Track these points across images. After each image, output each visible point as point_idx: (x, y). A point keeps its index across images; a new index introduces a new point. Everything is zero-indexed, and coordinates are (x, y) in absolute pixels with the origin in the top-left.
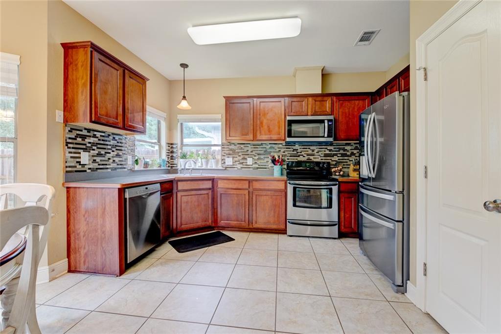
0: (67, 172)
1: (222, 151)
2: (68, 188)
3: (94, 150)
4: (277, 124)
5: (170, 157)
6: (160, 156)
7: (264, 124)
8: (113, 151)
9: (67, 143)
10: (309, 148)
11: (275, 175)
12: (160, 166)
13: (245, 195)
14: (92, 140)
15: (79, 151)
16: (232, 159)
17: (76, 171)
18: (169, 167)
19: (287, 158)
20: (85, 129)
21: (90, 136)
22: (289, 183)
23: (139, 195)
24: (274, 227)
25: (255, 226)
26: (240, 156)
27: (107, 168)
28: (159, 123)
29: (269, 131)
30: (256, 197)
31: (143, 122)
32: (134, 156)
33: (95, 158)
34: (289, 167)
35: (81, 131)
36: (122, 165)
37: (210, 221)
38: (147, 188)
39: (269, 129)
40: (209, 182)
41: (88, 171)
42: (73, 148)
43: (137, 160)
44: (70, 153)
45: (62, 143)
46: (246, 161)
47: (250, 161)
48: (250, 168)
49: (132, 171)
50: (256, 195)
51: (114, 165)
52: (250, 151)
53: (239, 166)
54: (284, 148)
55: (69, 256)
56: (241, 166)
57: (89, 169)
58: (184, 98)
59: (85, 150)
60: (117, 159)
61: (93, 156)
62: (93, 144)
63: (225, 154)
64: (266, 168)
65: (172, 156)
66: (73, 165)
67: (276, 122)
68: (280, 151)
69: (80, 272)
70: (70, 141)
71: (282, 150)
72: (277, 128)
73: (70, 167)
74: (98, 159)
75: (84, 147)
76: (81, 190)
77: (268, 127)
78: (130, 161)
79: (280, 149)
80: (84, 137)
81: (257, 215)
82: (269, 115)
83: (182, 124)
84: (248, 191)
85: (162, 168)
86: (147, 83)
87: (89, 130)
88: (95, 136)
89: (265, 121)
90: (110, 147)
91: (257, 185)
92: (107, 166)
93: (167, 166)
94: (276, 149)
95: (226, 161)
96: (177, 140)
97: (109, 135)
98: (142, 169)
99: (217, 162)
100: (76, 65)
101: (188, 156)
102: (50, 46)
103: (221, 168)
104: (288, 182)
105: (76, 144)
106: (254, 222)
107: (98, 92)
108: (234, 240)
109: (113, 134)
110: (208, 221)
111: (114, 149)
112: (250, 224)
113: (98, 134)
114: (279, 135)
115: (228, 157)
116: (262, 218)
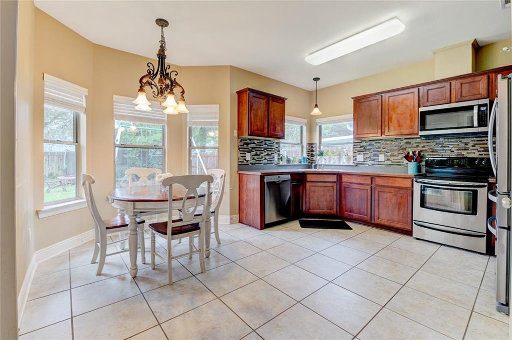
0: (239, 165)
1: (354, 148)
2: (239, 174)
3: (253, 151)
4: (409, 117)
5: (310, 155)
6: (302, 154)
7: (393, 119)
8: (265, 152)
9: (239, 148)
10: (461, 141)
11: (409, 172)
12: (300, 162)
13: (367, 190)
14: (252, 145)
15: (245, 152)
16: (363, 155)
17: (244, 165)
18: (309, 163)
19: (428, 153)
20: (249, 139)
21: (251, 143)
22: (416, 181)
23: (273, 181)
24: (398, 225)
25: (377, 221)
26: (372, 153)
27: (261, 163)
28: (302, 127)
29: (399, 126)
30: (378, 193)
31: (283, 130)
32: (279, 155)
33: (254, 157)
34: (429, 164)
35: (246, 140)
36: (270, 162)
37: (335, 210)
38: (279, 177)
39: (399, 124)
40: (333, 176)
41: (250, 164)
42: (242, 151)
43: (281, 158)
44: (241, 154)
45: (237, 149)
46: (377, 158)
47: (382, 158)
48: (382, 164)
49: (278, 166)
50: (379, 191)
51: (266, 161)
52: (382, 147)
53: (370, 163)
54: (423, 142)
55: (239, 214)
56: (373, 162)
57: (251, 163)
58: (316, 106)
59: (248, 152)
60: (267, 157)
61: (253, 155)
62: (253, 148)
63: (356, 151)
64: (400, 165)
65: (312, 154)
66: (242, 161)
67: (408, 115)
68: (418, 146)
69: (243, 223)
70: (240, 147)
71: (421, 145)
72: (408, 122)
73: (241, 162)
74: (256, 157)
75: (248, 150)
76: (245, 176)
77: (398, 121)
78: (276, 159)
79: (417, 144)
80: (247, 144)
81: (380, 211)
82: (398, 109)
83: (320, 127)
84: (370, 187)
85: (302, 163)
86: (286, 101)
87: (250, 140)
88: (254, 143)
89: (394, 116)
90: (263, 149)
91: (379, 182)
92: (261, 162)
93: (308, 162)
94: (413, 144)
95: (357, 158)
96: (316, 141)
97: (262, 141)
98: (285, 164)
99: (349, 159)
100: (243, 103)
101: (324, 154)
102: (231, 96)
103: (352, 164)
104: (414, 179)
105: (244, 148)
106: (376, 217)
107: (253, 116)
108: (351, 229)
109: (265, 140)
110: (333, 210)
111: (265, 151)
112: (373, 219)
113: (256, 142)
114: (412, 129)
115: (359, 154)
116: (385, 215)
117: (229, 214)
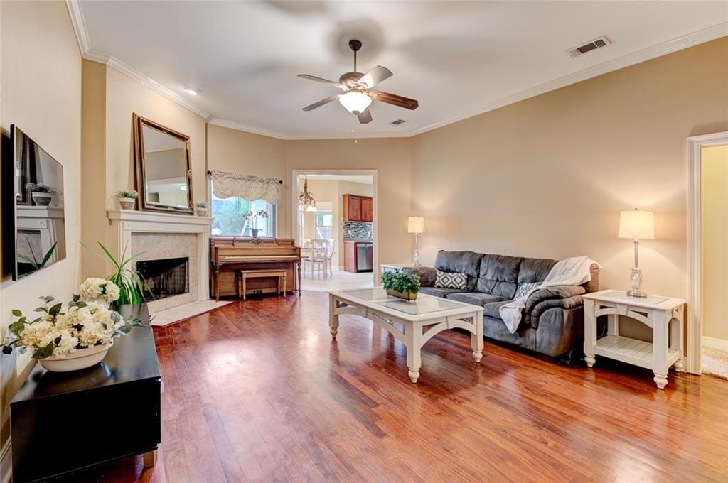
0: (344, 237)
2: (344, 242)
3: (353, 229)
8: (361, 230)
15: (348, 230)
20: (350, 222)
31: (371, 217)
38: (366, 245)
41: (350, 237)
44: (345, 230)
45: (343, 227)
55: (344, 265)
60: (363, 233)
66: (346, 235)
69: (346, 270)
74: (355, 233)
76: (347, 243)
80: (349, 225)
88: (353, 225)
90: (359, 228)
92: (358, 236)
100: (346, 202)
105: (347, 227)
107: (351, 210)
109: (360, 223)
117: (338, 263)
